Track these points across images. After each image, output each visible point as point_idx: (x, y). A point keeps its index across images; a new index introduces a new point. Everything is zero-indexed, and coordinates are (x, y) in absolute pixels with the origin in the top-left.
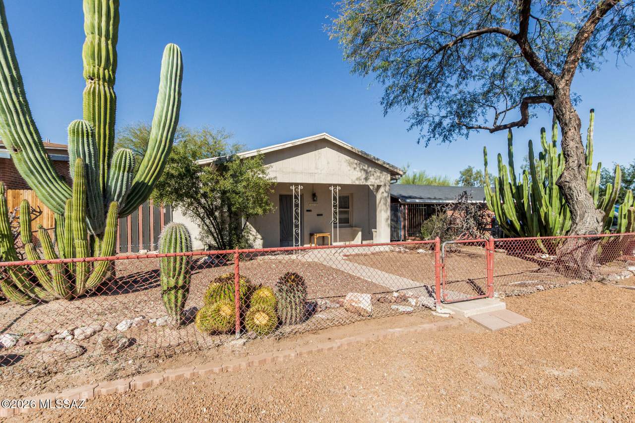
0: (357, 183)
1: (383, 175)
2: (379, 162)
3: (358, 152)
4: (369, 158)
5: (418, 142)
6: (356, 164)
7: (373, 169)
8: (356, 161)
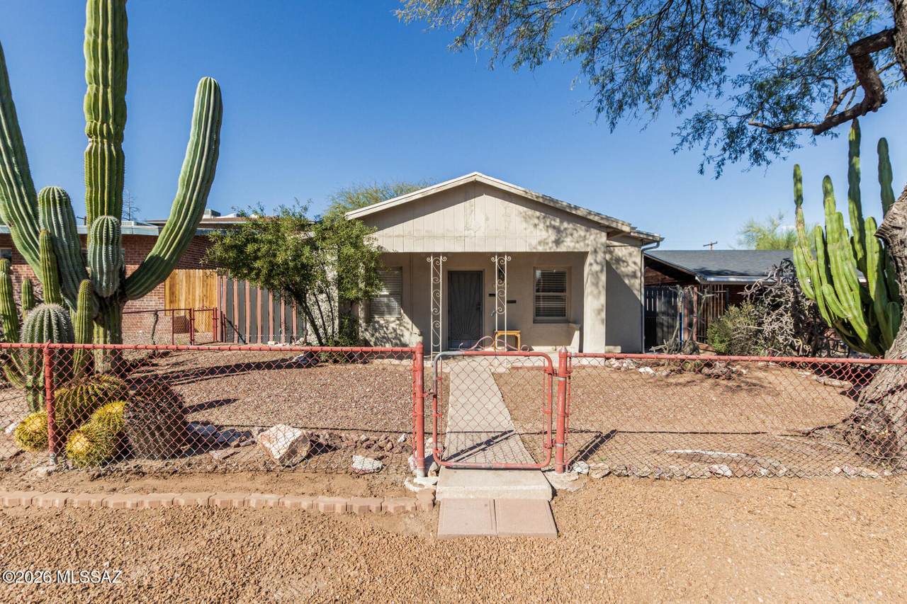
0: (540, 249)
1: (590, 235)
2: (579, 213)
3: (537, 197)
4: (558, 206)
5: (701, 172)
6: (538, 218)
7: (571, 226)
8: (538, 213)
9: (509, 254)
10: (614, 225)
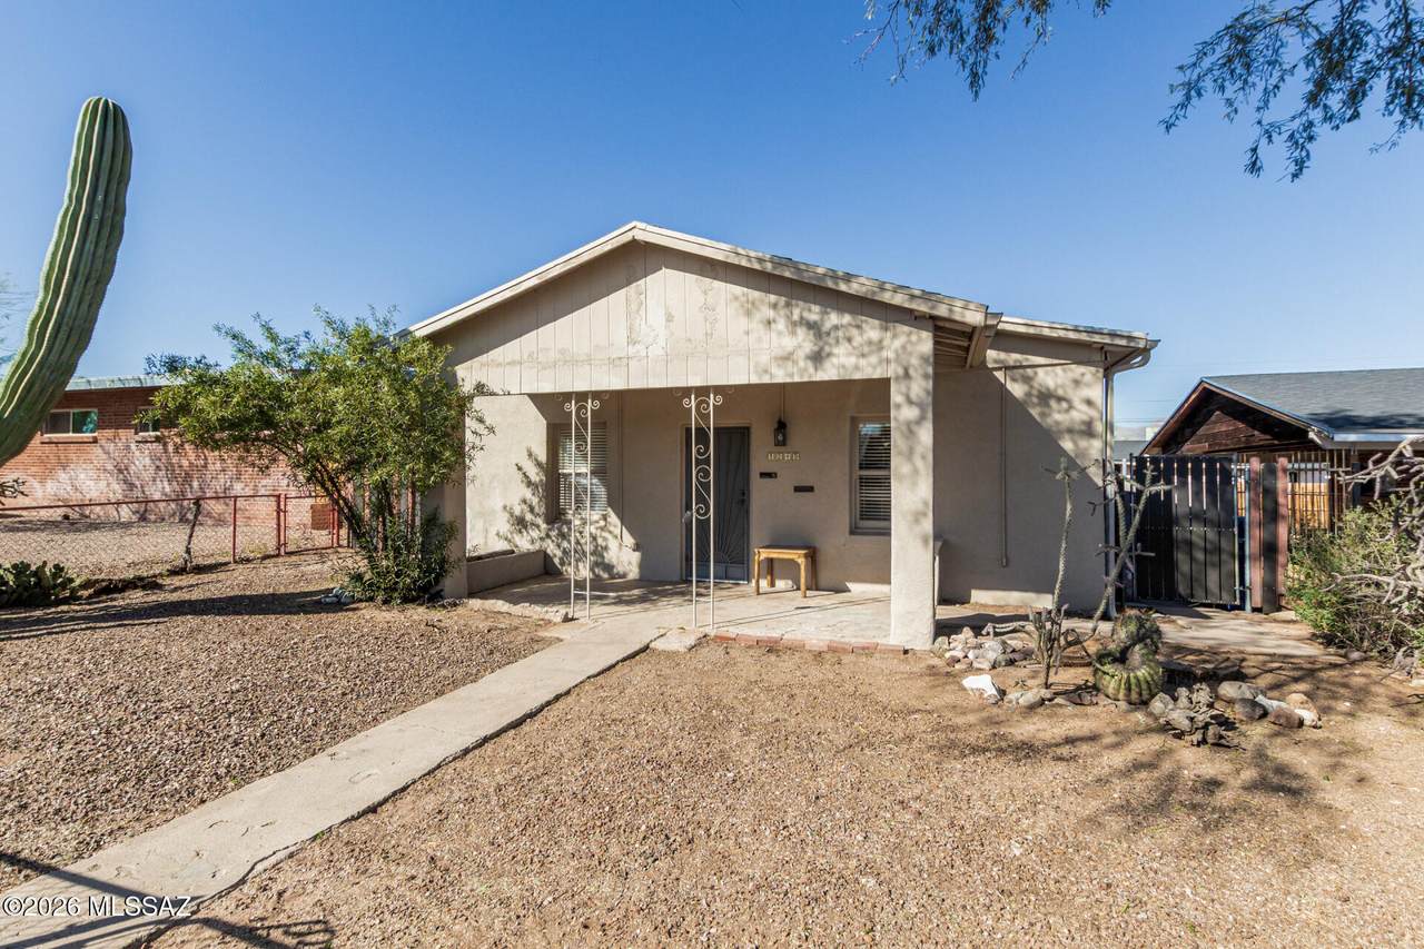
1: (895, 336)
2: (854, 288)
3: (760, 260)
4: (806, 278)
5: (1254, 167)
6: (775, 306)
7: (847, 318)
9: (718, 390)
10: (942, 311)
